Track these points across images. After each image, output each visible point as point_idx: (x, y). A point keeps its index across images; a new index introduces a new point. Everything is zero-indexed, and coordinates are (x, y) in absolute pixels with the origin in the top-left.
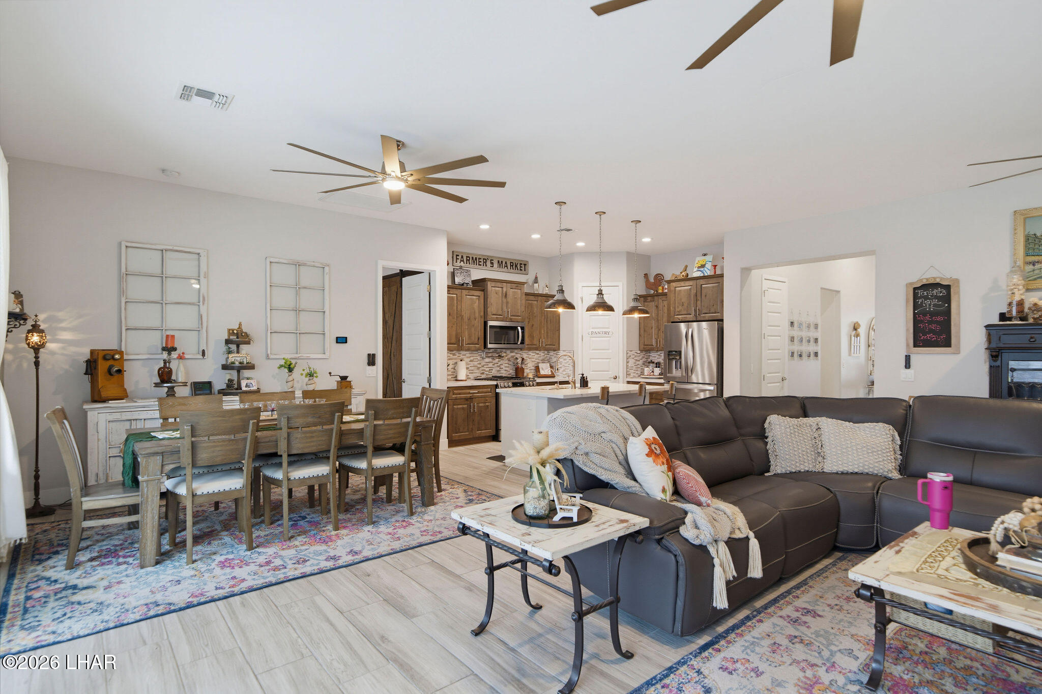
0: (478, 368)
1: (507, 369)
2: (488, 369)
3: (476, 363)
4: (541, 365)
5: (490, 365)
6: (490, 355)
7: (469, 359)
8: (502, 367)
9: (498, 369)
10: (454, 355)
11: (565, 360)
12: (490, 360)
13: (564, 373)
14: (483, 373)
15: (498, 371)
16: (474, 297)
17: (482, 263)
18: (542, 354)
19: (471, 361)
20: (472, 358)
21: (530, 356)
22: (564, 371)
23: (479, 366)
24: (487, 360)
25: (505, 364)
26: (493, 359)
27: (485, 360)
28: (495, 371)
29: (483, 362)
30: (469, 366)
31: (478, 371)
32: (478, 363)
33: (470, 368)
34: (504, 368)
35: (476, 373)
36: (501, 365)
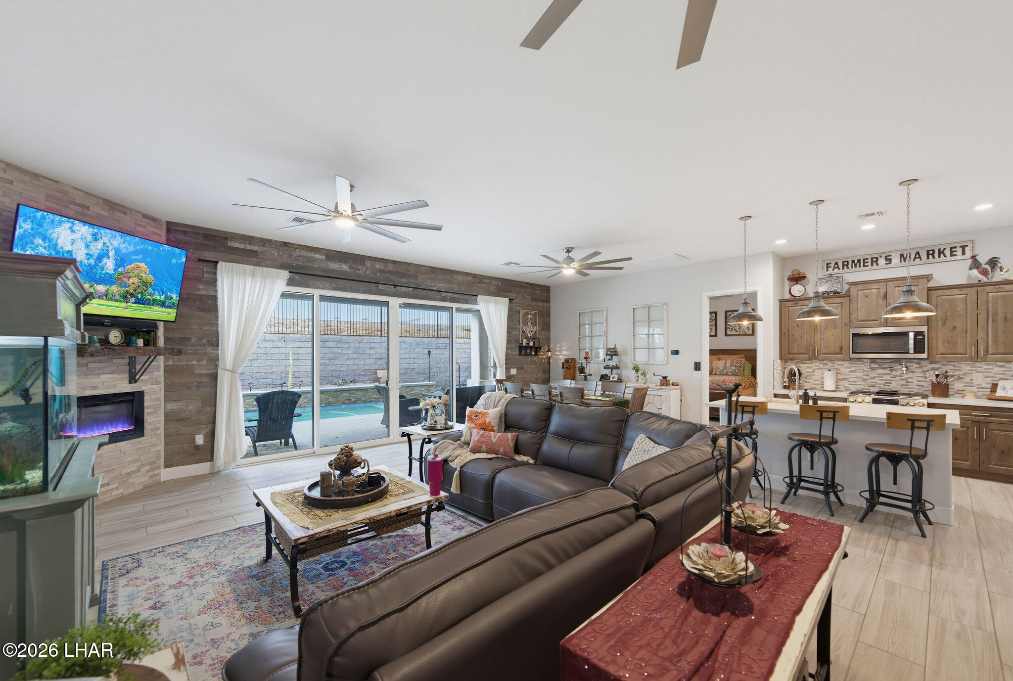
0: (865, 380)
1: (922, 384)
2: (883, 382)
3: (861, 375)
4: (1002, 383)
5: (888, 377)
6: (887, 366)
7: (848, 370)
9: (904, 382)
10: (824, 364)
12: (888, 371)
14: (873, 386)
15: (903, 385)
16: (834, 305)
17: (869, 264)
19: (852, 371)
20: (853, 369)
21: (979, 369)
23: (865, 377)
24: (880, 371)
25: (917, 377)
26: (892, 370)
27: (876, 371)
28: (897, 385)
29: (873, 374)
30: (849, 376)
31: (863, 383)
32: (864, 374)
33: (850, 379)
34: (915, 382)
35: (861, 385)
36: (909, 378)
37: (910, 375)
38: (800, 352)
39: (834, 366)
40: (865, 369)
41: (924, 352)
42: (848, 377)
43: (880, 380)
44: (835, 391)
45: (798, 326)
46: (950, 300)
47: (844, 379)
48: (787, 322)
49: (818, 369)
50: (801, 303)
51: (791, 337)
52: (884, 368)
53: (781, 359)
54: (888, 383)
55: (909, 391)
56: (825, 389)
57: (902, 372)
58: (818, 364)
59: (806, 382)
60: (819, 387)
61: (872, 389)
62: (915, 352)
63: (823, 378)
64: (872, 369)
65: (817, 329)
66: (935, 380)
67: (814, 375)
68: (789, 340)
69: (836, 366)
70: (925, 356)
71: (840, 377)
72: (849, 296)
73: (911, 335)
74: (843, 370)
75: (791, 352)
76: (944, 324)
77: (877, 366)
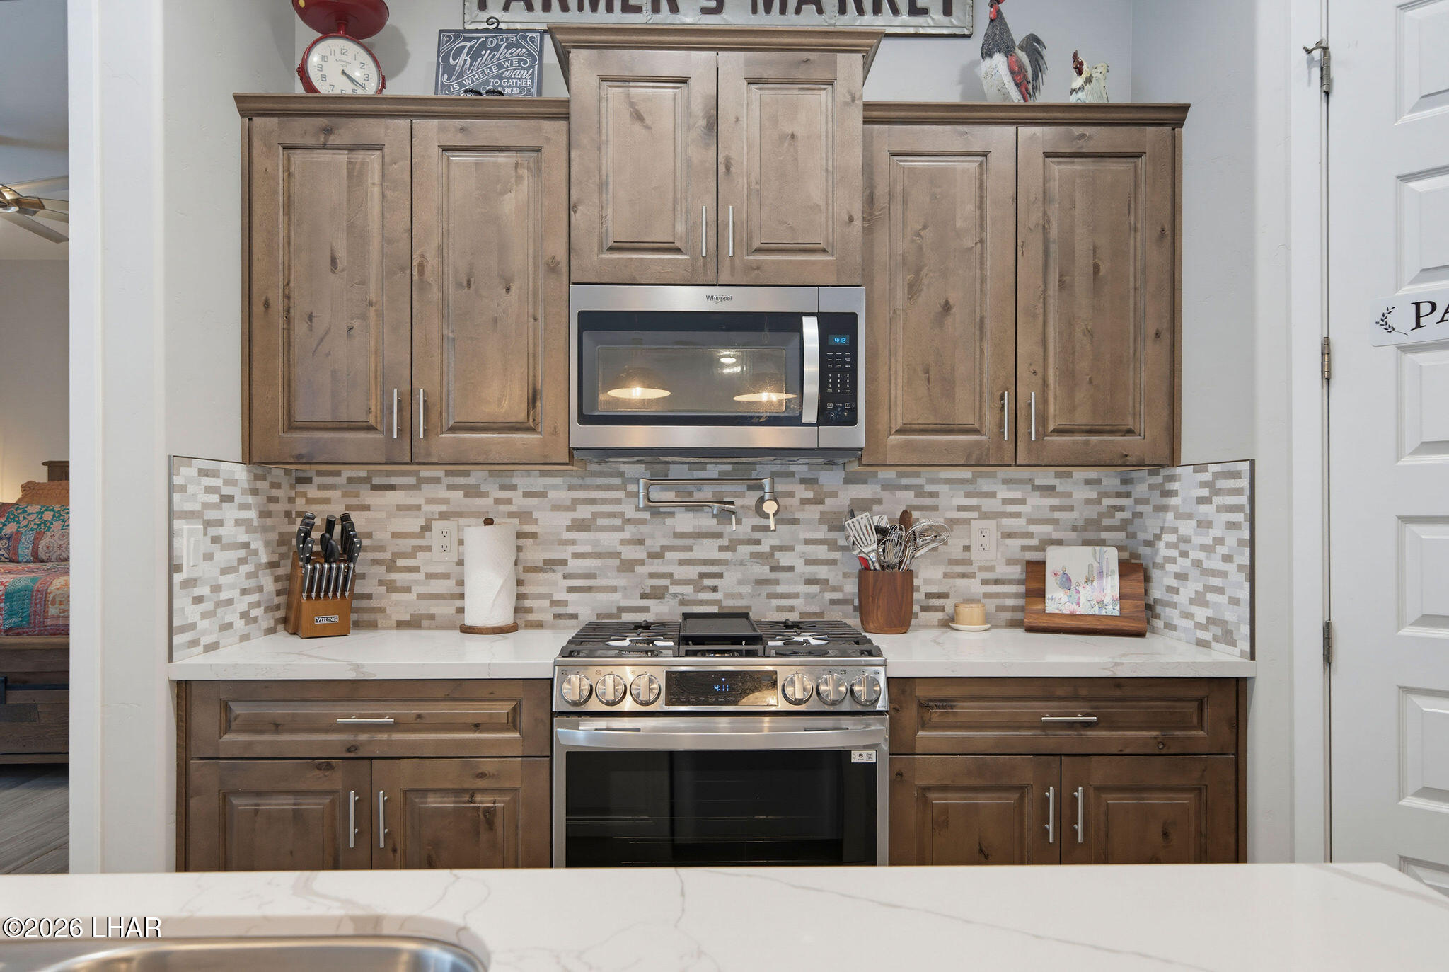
0: (628, 566)
1: (822, 572)
2: (692, 572)
3: (609, 540)
4: (1055, 559)
5: (707, 549)
6: (707, 493)
7: (565, 518)
8: (784, 559)
9: (763, 571)
10: (473, 492)
11: (1204, 524)
12: (706, 521)
13: (1201, 614)
14: (658, 594)
15: (761, 582)
16: (501, 158)
18: (1082, 494)
19: (579, 526)
20: (584, 512)
21: (988, 505)
22: (1199, 600)
23: (630, 553)
24: (685, 521)
25: (808, 542)
26: (726, 515)
27: (668, 521)
28: (741, 583)
29: (657, 536)
30: (571, 549)
31: (621, 581)
32: (626, 535)
33: (575, 565)
34: (800, 567)
35: (614, 589)
36: (782, 549)
37: (785, 533)
38: (344, 416)
39: (509, 501)
40: (630, 513)
41: (852, 421)
42: (565, 553)
43: (682, 562)
44: (512, 628)
45: (334, 262)
46: (933, 177)
47: (550, 565)
48: (282, 233)
49: (444, 516)
50: (348, 132)
51: (300, 328)
52: (696, 506)
53: (249, 458)
54: (709, 576)
55: (780, 609)
56: (470, 619)
57: (761, 522)
58: (443, 493)
59: (392, 588)
60: (444, 609)
61: (659, 610)
62: (824, 418)
63: (461, 563)
64: (655, 508)
65: (424, 285)
66: (873, 556)
67: (428, 549)
68: (288, 344)
69: (519, 501)
70: (855, 436)
71: (535, 555)
72: (566, 117)
73: (811, 329)
74: (550, 521)
75: (300, 416)
76: (913, 290)
77: (670, 496)
